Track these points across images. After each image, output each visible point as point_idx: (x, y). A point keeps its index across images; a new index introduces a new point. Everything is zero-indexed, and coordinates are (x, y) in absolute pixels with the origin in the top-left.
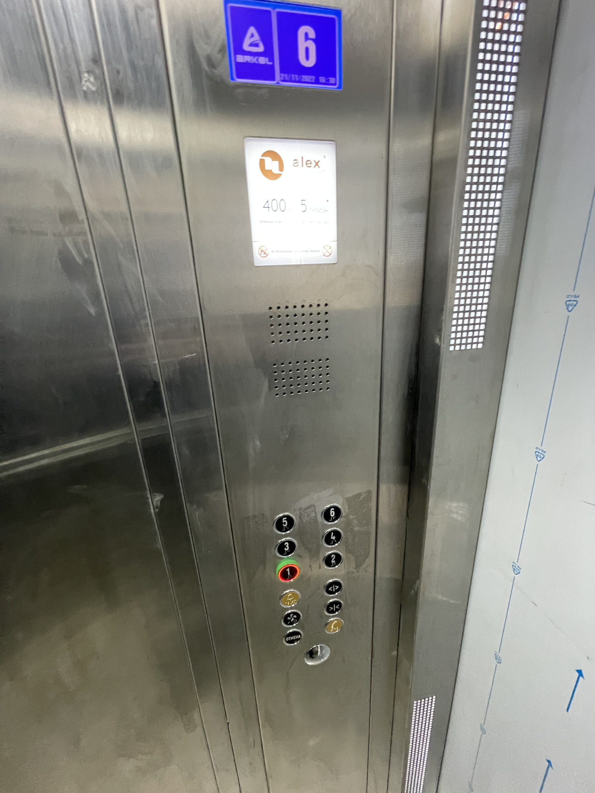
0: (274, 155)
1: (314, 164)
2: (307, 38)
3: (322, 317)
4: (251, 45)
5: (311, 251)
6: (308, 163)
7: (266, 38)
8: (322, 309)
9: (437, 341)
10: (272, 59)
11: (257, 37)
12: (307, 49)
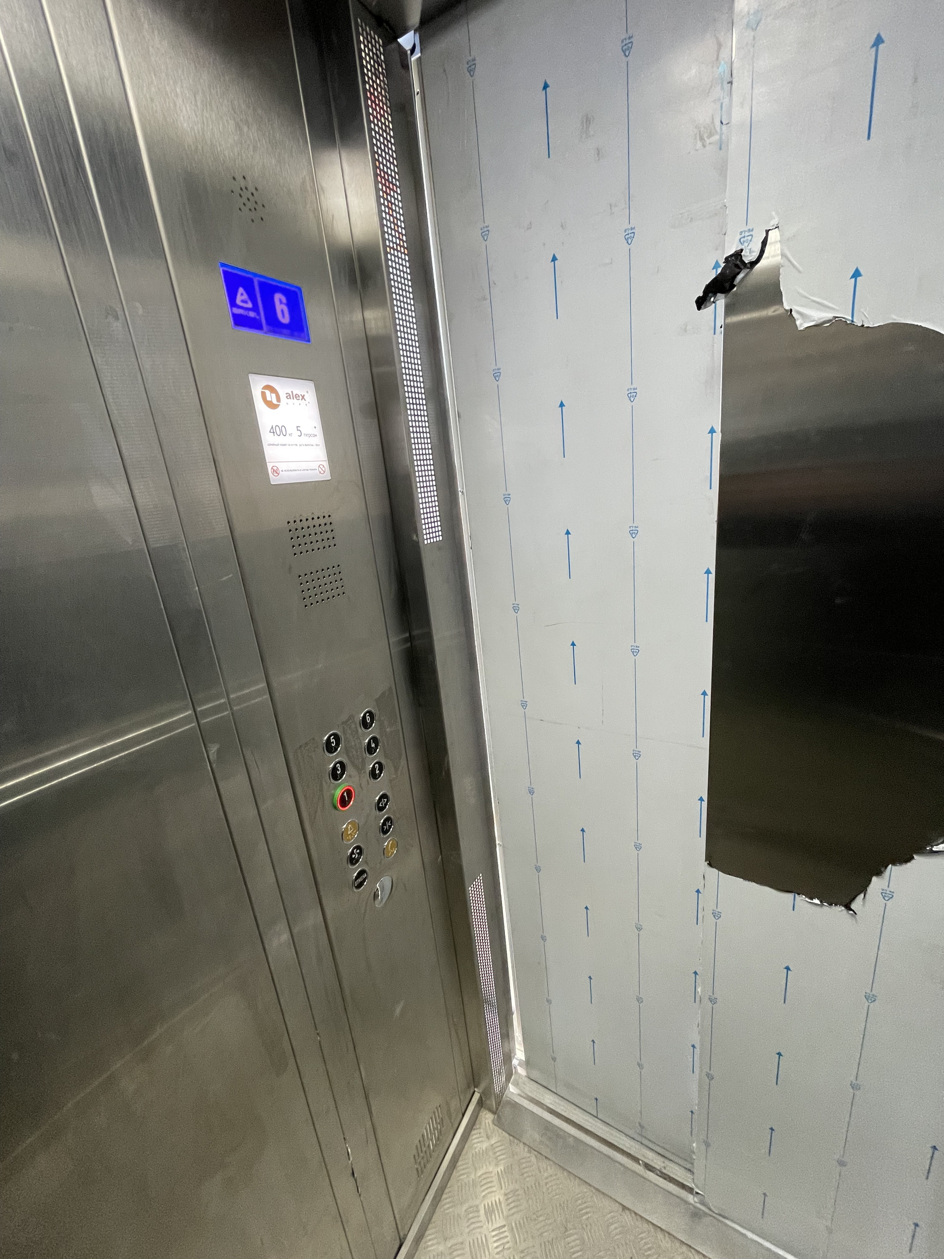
0: (272, 390)
1: (301, 397)
2: (281, 302)
3: (328, 528)
4: (243, 301)
5: (310, 470)
6: (297, 396)
7: (252, 297)
8: (327, 520)
9: (415, 538)
10: (259, 314)
11: (245, 297)
12: (282, 311)
